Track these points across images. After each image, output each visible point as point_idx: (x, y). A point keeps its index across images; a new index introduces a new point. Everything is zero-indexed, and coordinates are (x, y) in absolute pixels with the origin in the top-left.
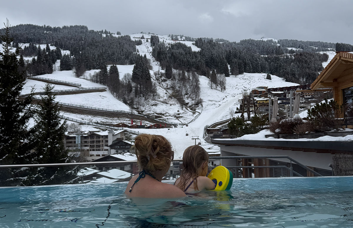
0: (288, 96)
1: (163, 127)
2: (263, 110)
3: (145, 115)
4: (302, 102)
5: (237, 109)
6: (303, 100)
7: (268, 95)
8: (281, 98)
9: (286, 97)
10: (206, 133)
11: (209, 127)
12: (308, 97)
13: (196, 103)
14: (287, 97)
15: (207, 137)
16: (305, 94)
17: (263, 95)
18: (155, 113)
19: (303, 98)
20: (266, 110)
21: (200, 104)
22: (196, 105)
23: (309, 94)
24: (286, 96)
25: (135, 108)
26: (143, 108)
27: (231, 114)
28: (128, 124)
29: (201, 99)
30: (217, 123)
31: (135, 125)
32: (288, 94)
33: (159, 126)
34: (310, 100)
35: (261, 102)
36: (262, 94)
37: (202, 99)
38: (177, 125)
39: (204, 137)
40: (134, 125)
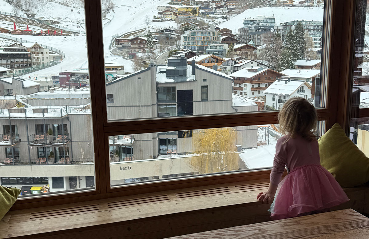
0: (211, 5)
1: (58, 34)
2: (183, 19)
3: (37, 19)
4: (225, 13)
5: (155, 17)
6: (226, 10)
7: (190, 2)
8: (204, 7)
9: (209, 7)
10: (114, 44)
11: (119, 37)
12: (232, 7)
13: (106, 8)
14: (211, 7)
15: (115, 48)
16: (229, 3)
17: (185, 2)
18: (50, 17)
19: (226, 8)
20: (186, 19)
21: (111, 10)
22: (107, 10)
23: (233, 4)
24: (209, 4)
25: (24, 10)
26: (35, 11)
27: (147, 21)
28: (9, 29)
29: (112, 3)
30: (130, 32)
31: (19, 31)
32: (211, 3)
33: (54, 33)
34: (233, 10)
35: (182, 10)
36: (183, 1)
37: (114, 3)
38: (79, 33)
39: (110, 48)
40: (17, 30)
